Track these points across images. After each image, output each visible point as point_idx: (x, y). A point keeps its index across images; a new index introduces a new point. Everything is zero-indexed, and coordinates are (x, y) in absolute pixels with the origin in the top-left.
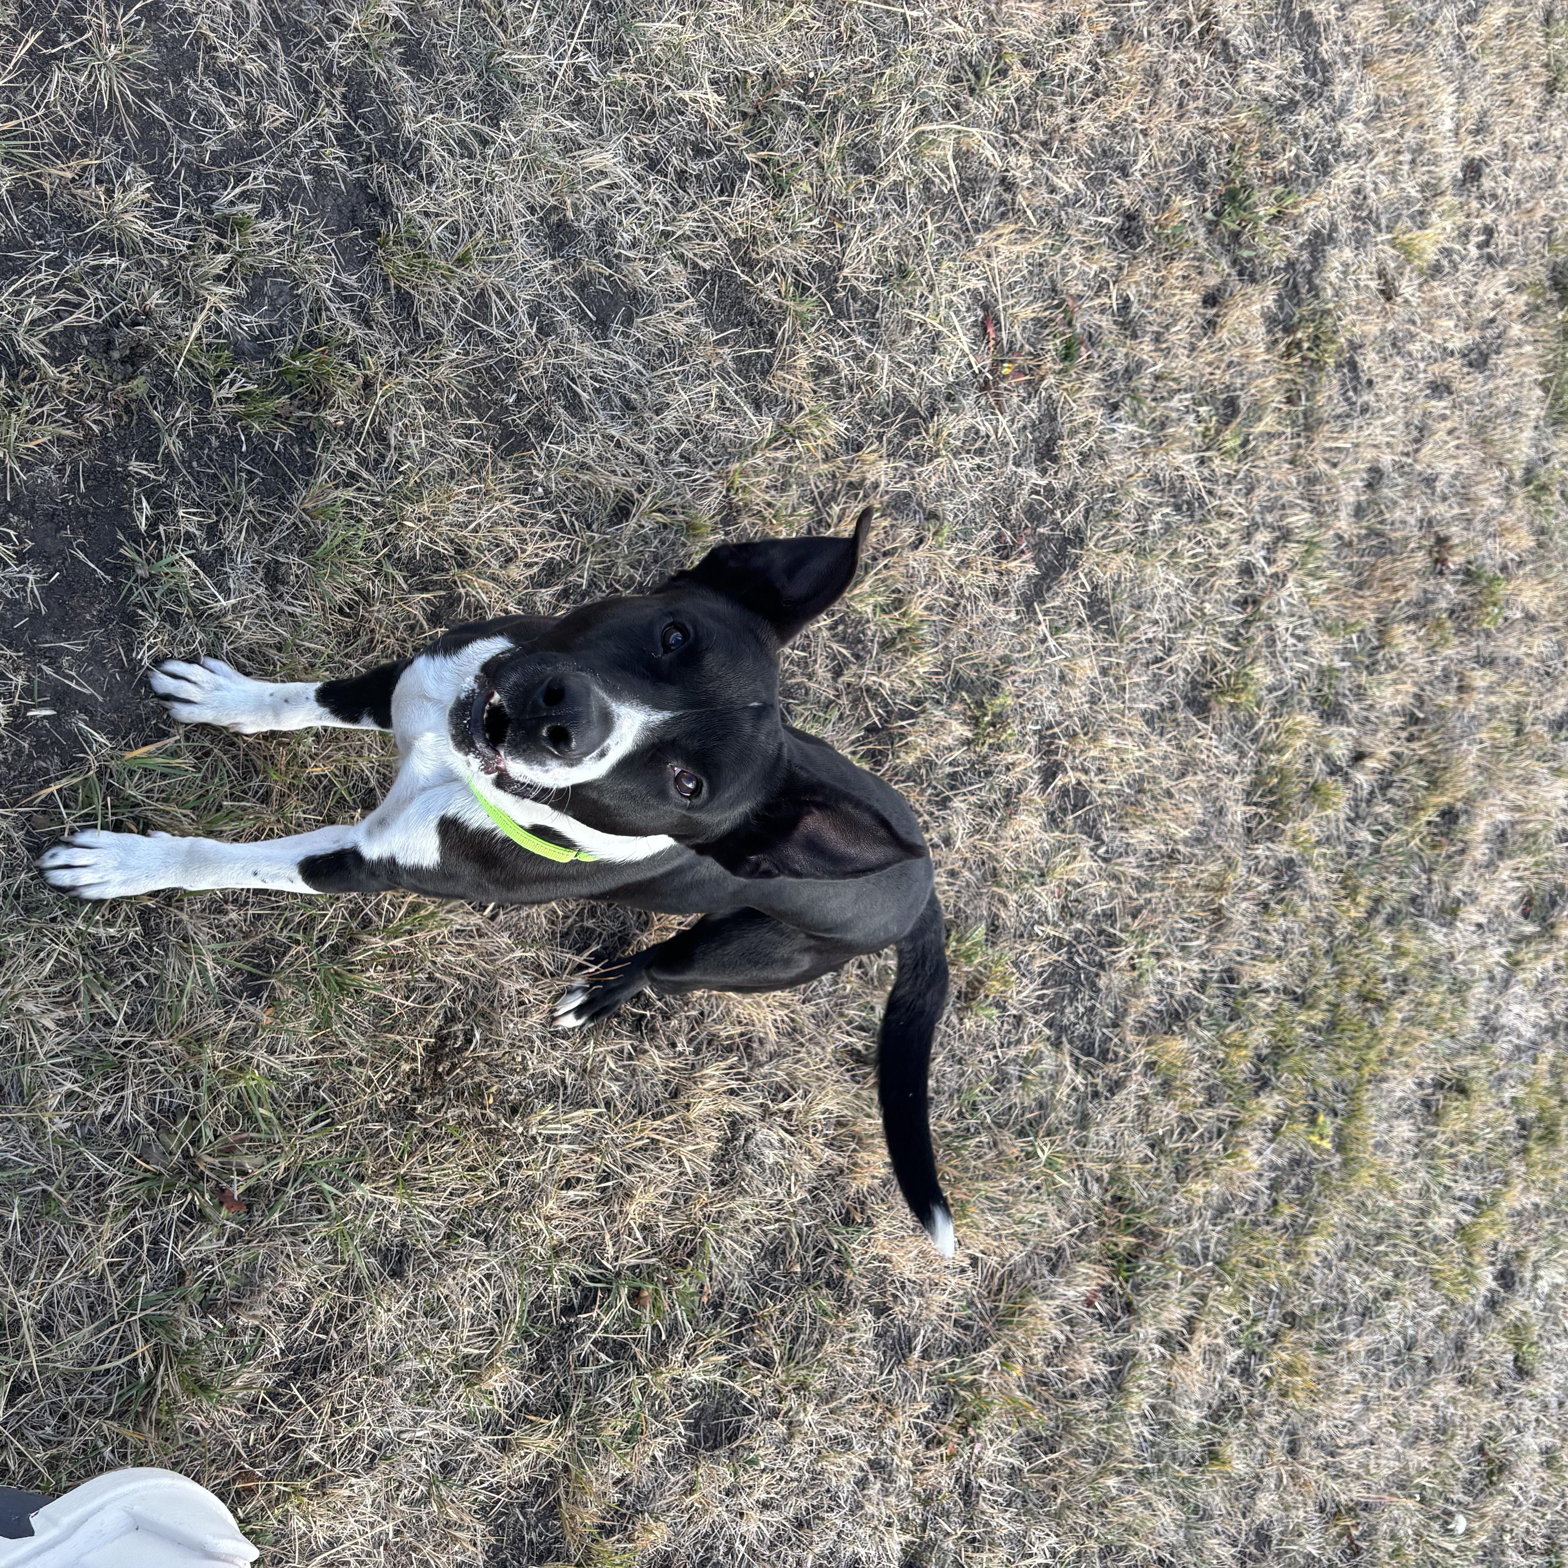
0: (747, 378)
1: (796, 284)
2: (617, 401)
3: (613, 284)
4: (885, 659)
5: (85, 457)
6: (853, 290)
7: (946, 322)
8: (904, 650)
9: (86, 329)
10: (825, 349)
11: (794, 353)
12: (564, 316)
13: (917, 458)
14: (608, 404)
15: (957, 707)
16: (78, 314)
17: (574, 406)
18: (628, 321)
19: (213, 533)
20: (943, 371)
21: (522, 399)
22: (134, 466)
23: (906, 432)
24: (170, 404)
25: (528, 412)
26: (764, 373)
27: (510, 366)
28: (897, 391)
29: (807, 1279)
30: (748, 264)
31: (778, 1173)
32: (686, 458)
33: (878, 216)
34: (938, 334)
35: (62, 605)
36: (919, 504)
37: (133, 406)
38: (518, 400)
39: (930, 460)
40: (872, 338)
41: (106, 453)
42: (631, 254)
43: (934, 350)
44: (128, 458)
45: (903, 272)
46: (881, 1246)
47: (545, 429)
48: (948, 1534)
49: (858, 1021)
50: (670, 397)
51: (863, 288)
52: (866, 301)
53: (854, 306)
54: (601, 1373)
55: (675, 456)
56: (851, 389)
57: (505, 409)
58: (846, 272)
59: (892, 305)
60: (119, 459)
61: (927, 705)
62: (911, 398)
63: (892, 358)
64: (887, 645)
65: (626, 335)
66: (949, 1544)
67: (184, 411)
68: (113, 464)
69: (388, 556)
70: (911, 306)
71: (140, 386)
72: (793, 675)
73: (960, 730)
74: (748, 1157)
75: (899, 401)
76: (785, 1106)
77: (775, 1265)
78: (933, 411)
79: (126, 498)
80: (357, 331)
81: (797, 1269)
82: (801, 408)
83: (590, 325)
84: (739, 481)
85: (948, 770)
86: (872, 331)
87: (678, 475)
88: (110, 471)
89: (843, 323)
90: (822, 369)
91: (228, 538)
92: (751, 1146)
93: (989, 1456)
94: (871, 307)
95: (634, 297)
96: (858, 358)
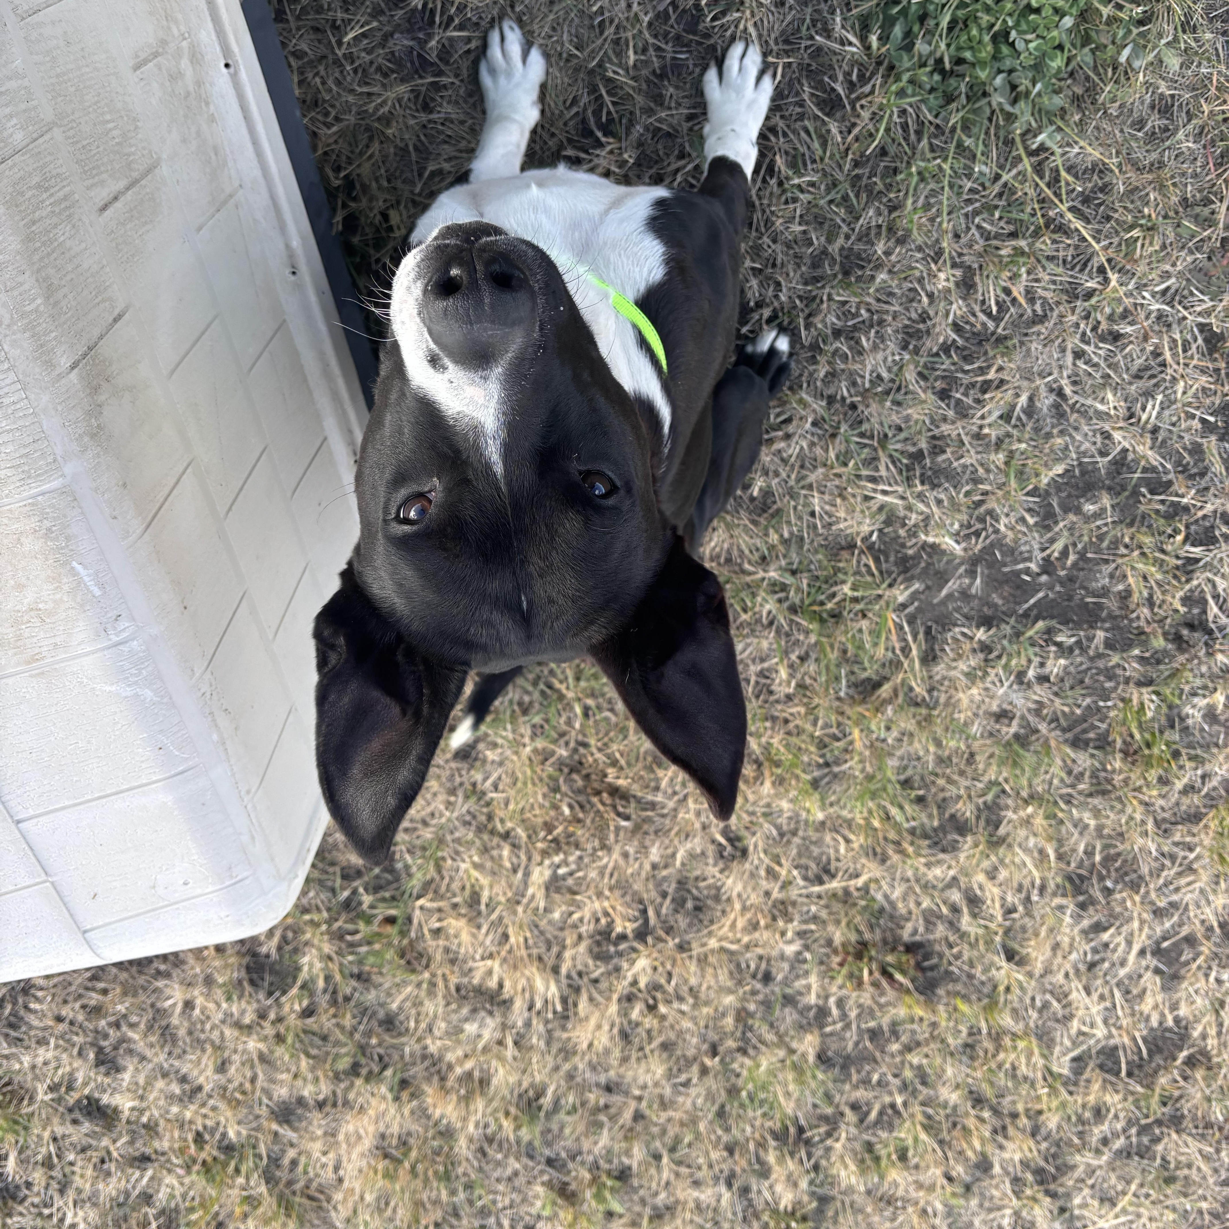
0: (1098, 1053)
1: (1170, 1097)
2: (1097, 957)
3: (1187, 963)
4: (858, 1146)
5: (1112, 604)
6: (1158, 1140)
7: (1124, 1211)
8: (862, 1161)
9: (1205, 612)
10: (1116, 1117)
11: (1117, 1092)
12: (1168, 925)
13: (1016, 1180)
14: (1095, 951)
15: (806, 1198)
16: (1215, 610)
17: (1098, 928)
18: (1157, 971)
19: (1043, 679)
20: (1084, 1205)
21: (1108, 892)
22: (1100, 635)
23: (1039, 1172)
24: (1142, 660)
25: (1098, 895)
26: (1101, 1067)
27: (1135, 887)
28: (1074, 1167)
29: (363, 1048)
30: (1190, 1062)
31: (456, 1031)
32: (1046, 1005)
33: (1217, 1164)
34: (1114, 1205)
35: (1007, 582)
36: (978, 1180)
37: (1143, 637)
38: (1108, 889)
39: (1014, 1192)
40: (1119, 1153)
41: (1112, 617)
42: (1212, 979)
43: (1102, 1200)
44: (1107, 630)
45: (1170, 1180)
46: (376, 1106)
47: (1082, 906)
48: (114, 1141)
49: (563, 1102)
50: (1095, 996)
51: (1160, 1148)
52: (1148, 1148)
53: (1145, 1140)
54: (333, 891)
55: (1048, 997)
56: (1080, 1133)
57: (1102, 879)
58: (1174, 1136)
59: (1144, 1170)
60: (1107, 625)
61: (813, 1175)
62: (1065, 1179)
63: (1100, 1167)
64: (869, 1147)
65: (1147, 968)
66: (105, 1142)
67: (1135, 669)
68: (1104, 621)
69: (1004, 791)
70: (1142, 1185)
71: (1159, 643)
72: (859, 1072)
73: (786, 1199)
74: (474, 1011)
75: (1065, 1169)
76: (509, 1041)
77: (381, 1023)
78: (1053, 1195)
79: (1078, 626)
80: (1179, 785)
81: (374, 1041)
82: (1071, 1093)
83: (1158, 943)
84: (1021, 1044)
85: (755, 1188)
86: (1126, 1154)
87: (1033, 999)
88: (1098, 618)
89: (1134, 1131)
90: (1099, 1113)
91: (1037, 688)
92: (483, 1014)
93: (170, 1180)
94: (1143, 1153)
95: (1176, 977)
96: (1105, 1141)
